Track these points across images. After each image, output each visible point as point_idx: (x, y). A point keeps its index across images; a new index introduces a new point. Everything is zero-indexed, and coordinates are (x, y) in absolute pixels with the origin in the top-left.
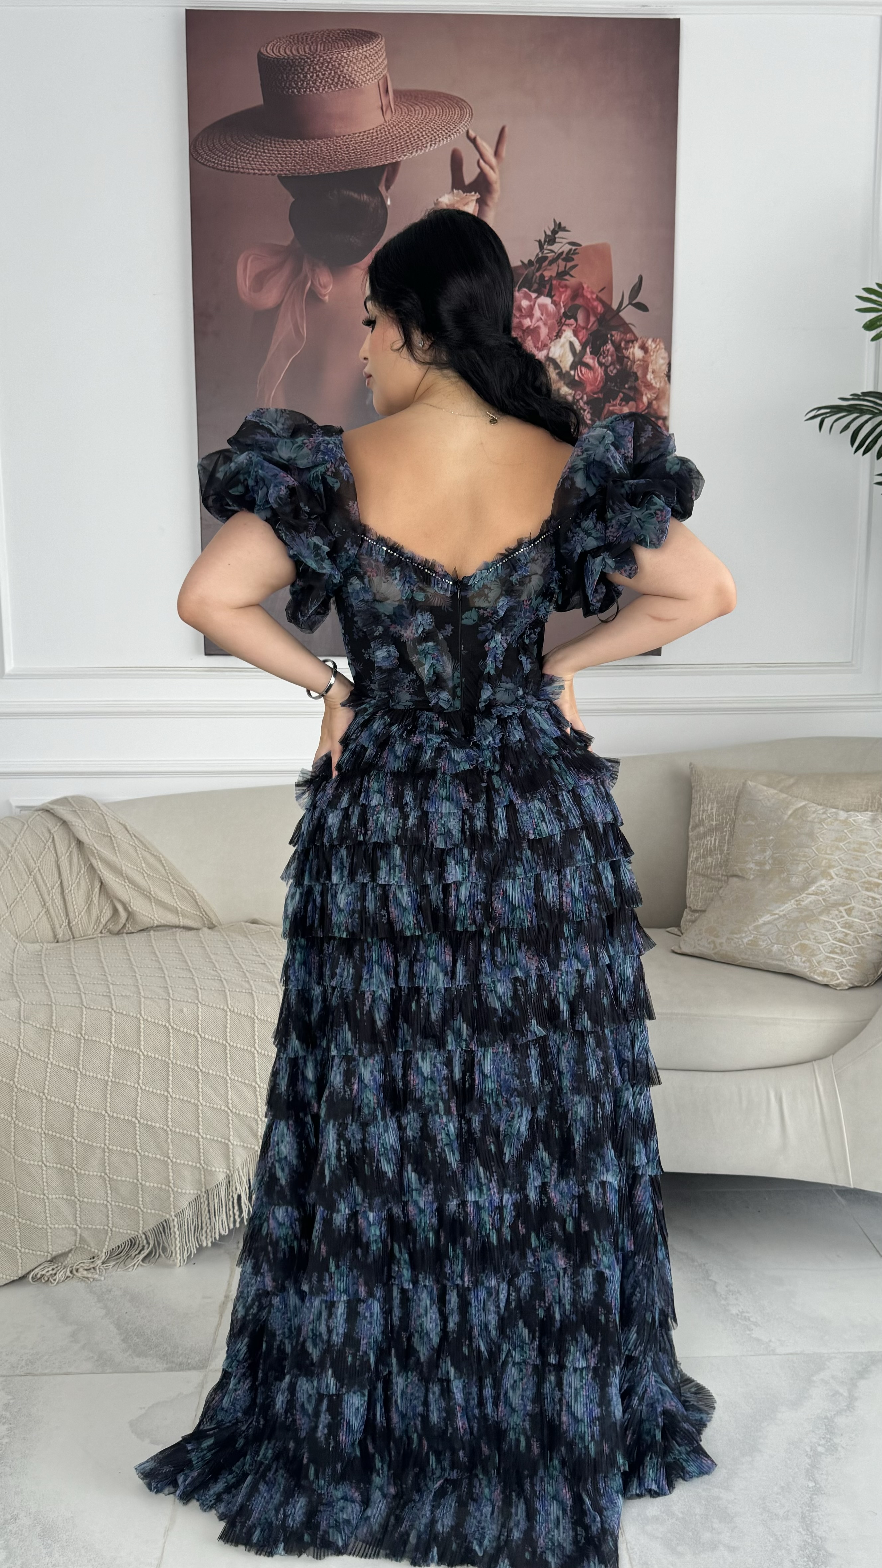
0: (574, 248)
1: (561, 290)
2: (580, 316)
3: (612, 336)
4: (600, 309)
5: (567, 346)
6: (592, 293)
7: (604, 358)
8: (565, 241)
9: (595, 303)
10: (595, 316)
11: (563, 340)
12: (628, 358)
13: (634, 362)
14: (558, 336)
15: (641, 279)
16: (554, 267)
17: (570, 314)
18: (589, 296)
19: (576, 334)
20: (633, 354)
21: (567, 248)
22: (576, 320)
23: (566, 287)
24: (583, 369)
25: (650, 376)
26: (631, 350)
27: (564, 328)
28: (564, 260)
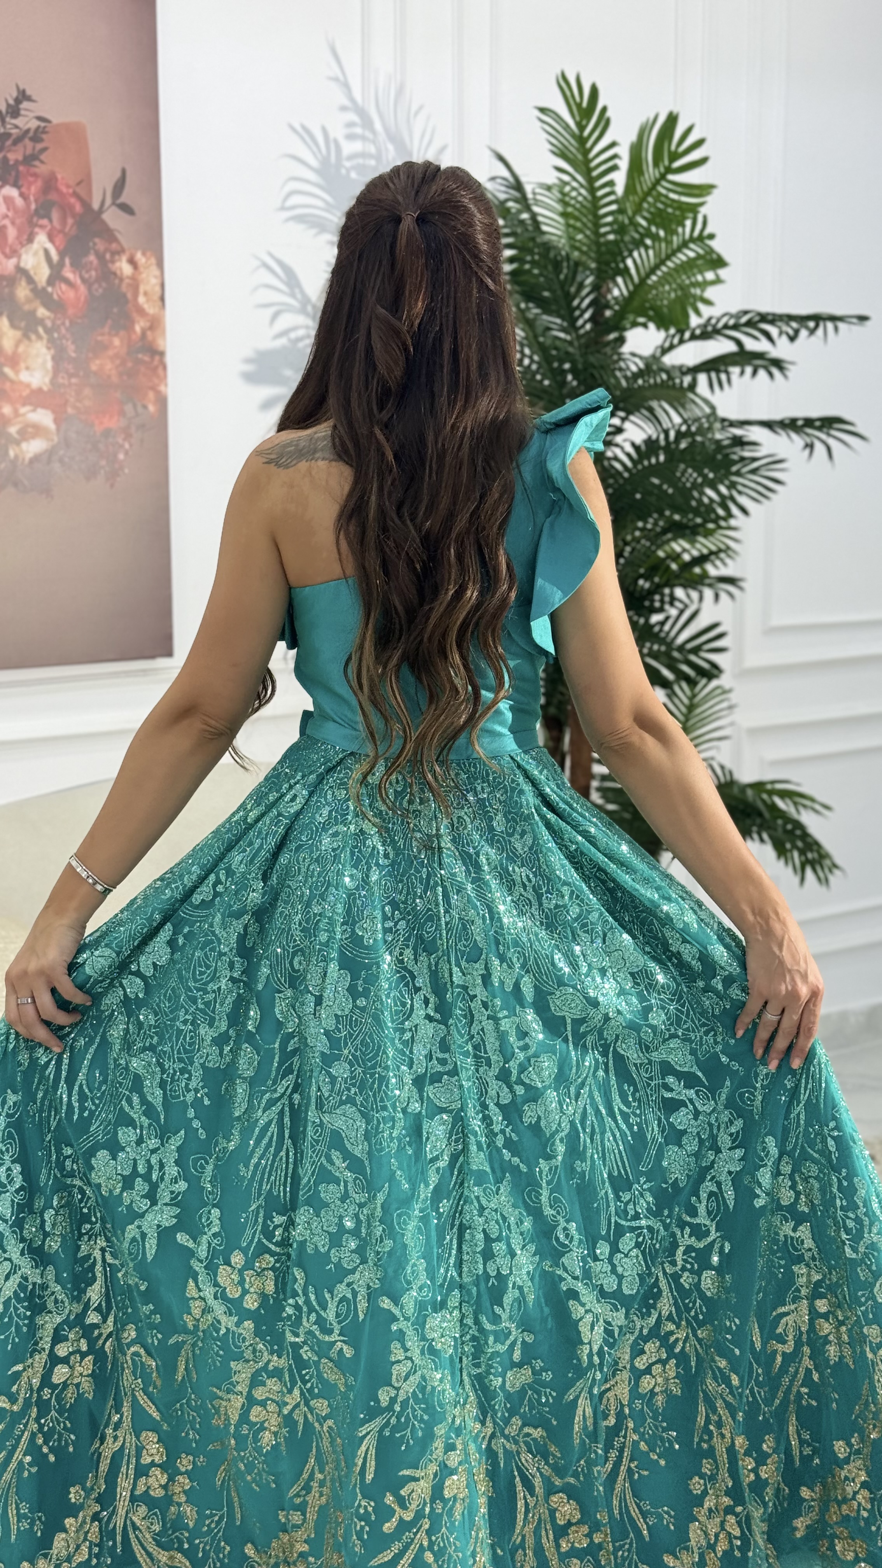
0: (43, 124)
1: (31, 179)
2: (55, 215)
3: (95, 244)
4: (78, 208)
5: (41, 253)
6: (68, 186)
7: (87, 272)
8: (31, 115)
9: (73, 200)
10: (74, 216)
11: (35, 246)
12: (115, 274)
13: (121, 280)
14: (30, 239)
15: (124, 172)
16: (20, 147)
17: (43, 211)
18: (64, 190)
19: (51, 238)
20: (121, 269)
21: (34, 124)
22: (51, 221)
23: (35, 175)
24: (64, 287)
25: (141, 299)
26: (118, 264)
27: (37, 230)
28: (32, 139)
